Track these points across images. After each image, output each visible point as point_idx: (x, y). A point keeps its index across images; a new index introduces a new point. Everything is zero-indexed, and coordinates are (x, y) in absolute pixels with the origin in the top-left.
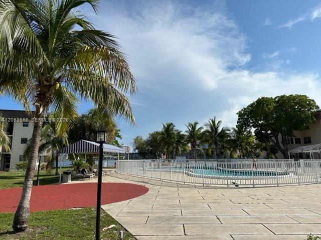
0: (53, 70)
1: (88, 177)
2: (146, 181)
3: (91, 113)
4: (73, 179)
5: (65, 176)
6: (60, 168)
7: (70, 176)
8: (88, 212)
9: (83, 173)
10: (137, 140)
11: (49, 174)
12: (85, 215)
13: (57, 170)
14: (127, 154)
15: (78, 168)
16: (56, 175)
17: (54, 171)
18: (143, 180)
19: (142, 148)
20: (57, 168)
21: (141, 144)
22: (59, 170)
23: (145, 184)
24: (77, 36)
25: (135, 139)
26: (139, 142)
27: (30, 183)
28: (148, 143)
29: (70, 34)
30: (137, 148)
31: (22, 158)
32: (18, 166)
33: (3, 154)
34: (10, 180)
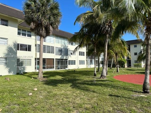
31: (136, 62)
32: (135, 65)
33: (127, 60)
34: (133, 71)
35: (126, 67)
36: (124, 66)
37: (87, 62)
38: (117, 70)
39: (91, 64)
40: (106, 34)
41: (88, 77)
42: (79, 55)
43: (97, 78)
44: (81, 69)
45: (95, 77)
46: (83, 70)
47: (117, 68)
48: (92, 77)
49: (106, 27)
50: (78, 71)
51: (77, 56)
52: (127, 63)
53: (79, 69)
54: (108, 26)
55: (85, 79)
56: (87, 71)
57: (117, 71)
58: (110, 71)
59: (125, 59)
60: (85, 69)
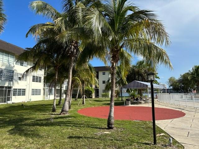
0: (119, 41)
1: (141, 103)
2: (182, 108)
3: (138, 64)
4: (132, 104)
5: (127, 102)
6: (124, 97)
7: (130, 102)
8: (145, 124)
9: (137, 101)
10: (171, 80)
11: (118, 100)
12: (143, 125)
13: (122, 98)
14: (165, 89)
15: (134, 97)
16: (122, 101)
17: (120, 99)
18: (179, 107)
19: (175, 85)
20: (122, 97)
21: (175, 82)
22: (123, 98)
23: (181, 110)
24: (130, 18)
25: (169, 79)
26: (172, 81)
27: (113, 104)
28: (180, 81)
29: (126, 18)
30: (171, 85)
31: (104, 91)
32: (102, 95)
33: (95, 89)
34: (100, 102)
35: (94, 97)
36: (91, 96)
37: (44, 92)
38: (83, 101)
39: (50, 95)
40: (71, 56)
41: (44, 115)
42: (33, 81)
43: (56, 114)
44: (35, 101)
45: (53, 113)
46: (37, 103)
47: (83, 100)
48: (48, 113)
49: (71, 48)
50: (29, 105)
51: (28, 83)
52: (95, 93)
53: (32, 102)
54: (74, 46)
55: (37, 117)
56: (42, 105)
57: (83, 103)
58: (75, 103)
59: (93, 88)
60: (40, 102)
